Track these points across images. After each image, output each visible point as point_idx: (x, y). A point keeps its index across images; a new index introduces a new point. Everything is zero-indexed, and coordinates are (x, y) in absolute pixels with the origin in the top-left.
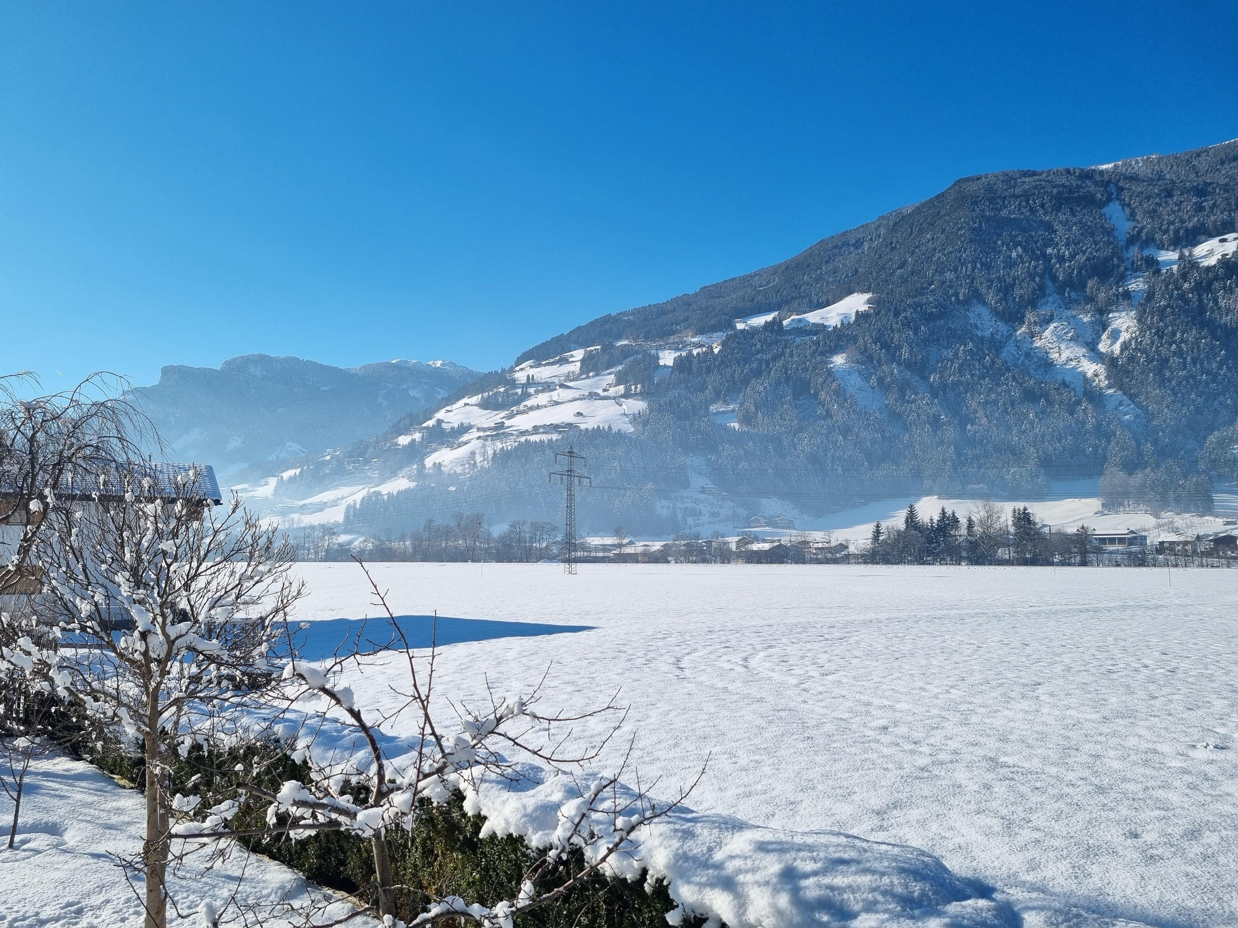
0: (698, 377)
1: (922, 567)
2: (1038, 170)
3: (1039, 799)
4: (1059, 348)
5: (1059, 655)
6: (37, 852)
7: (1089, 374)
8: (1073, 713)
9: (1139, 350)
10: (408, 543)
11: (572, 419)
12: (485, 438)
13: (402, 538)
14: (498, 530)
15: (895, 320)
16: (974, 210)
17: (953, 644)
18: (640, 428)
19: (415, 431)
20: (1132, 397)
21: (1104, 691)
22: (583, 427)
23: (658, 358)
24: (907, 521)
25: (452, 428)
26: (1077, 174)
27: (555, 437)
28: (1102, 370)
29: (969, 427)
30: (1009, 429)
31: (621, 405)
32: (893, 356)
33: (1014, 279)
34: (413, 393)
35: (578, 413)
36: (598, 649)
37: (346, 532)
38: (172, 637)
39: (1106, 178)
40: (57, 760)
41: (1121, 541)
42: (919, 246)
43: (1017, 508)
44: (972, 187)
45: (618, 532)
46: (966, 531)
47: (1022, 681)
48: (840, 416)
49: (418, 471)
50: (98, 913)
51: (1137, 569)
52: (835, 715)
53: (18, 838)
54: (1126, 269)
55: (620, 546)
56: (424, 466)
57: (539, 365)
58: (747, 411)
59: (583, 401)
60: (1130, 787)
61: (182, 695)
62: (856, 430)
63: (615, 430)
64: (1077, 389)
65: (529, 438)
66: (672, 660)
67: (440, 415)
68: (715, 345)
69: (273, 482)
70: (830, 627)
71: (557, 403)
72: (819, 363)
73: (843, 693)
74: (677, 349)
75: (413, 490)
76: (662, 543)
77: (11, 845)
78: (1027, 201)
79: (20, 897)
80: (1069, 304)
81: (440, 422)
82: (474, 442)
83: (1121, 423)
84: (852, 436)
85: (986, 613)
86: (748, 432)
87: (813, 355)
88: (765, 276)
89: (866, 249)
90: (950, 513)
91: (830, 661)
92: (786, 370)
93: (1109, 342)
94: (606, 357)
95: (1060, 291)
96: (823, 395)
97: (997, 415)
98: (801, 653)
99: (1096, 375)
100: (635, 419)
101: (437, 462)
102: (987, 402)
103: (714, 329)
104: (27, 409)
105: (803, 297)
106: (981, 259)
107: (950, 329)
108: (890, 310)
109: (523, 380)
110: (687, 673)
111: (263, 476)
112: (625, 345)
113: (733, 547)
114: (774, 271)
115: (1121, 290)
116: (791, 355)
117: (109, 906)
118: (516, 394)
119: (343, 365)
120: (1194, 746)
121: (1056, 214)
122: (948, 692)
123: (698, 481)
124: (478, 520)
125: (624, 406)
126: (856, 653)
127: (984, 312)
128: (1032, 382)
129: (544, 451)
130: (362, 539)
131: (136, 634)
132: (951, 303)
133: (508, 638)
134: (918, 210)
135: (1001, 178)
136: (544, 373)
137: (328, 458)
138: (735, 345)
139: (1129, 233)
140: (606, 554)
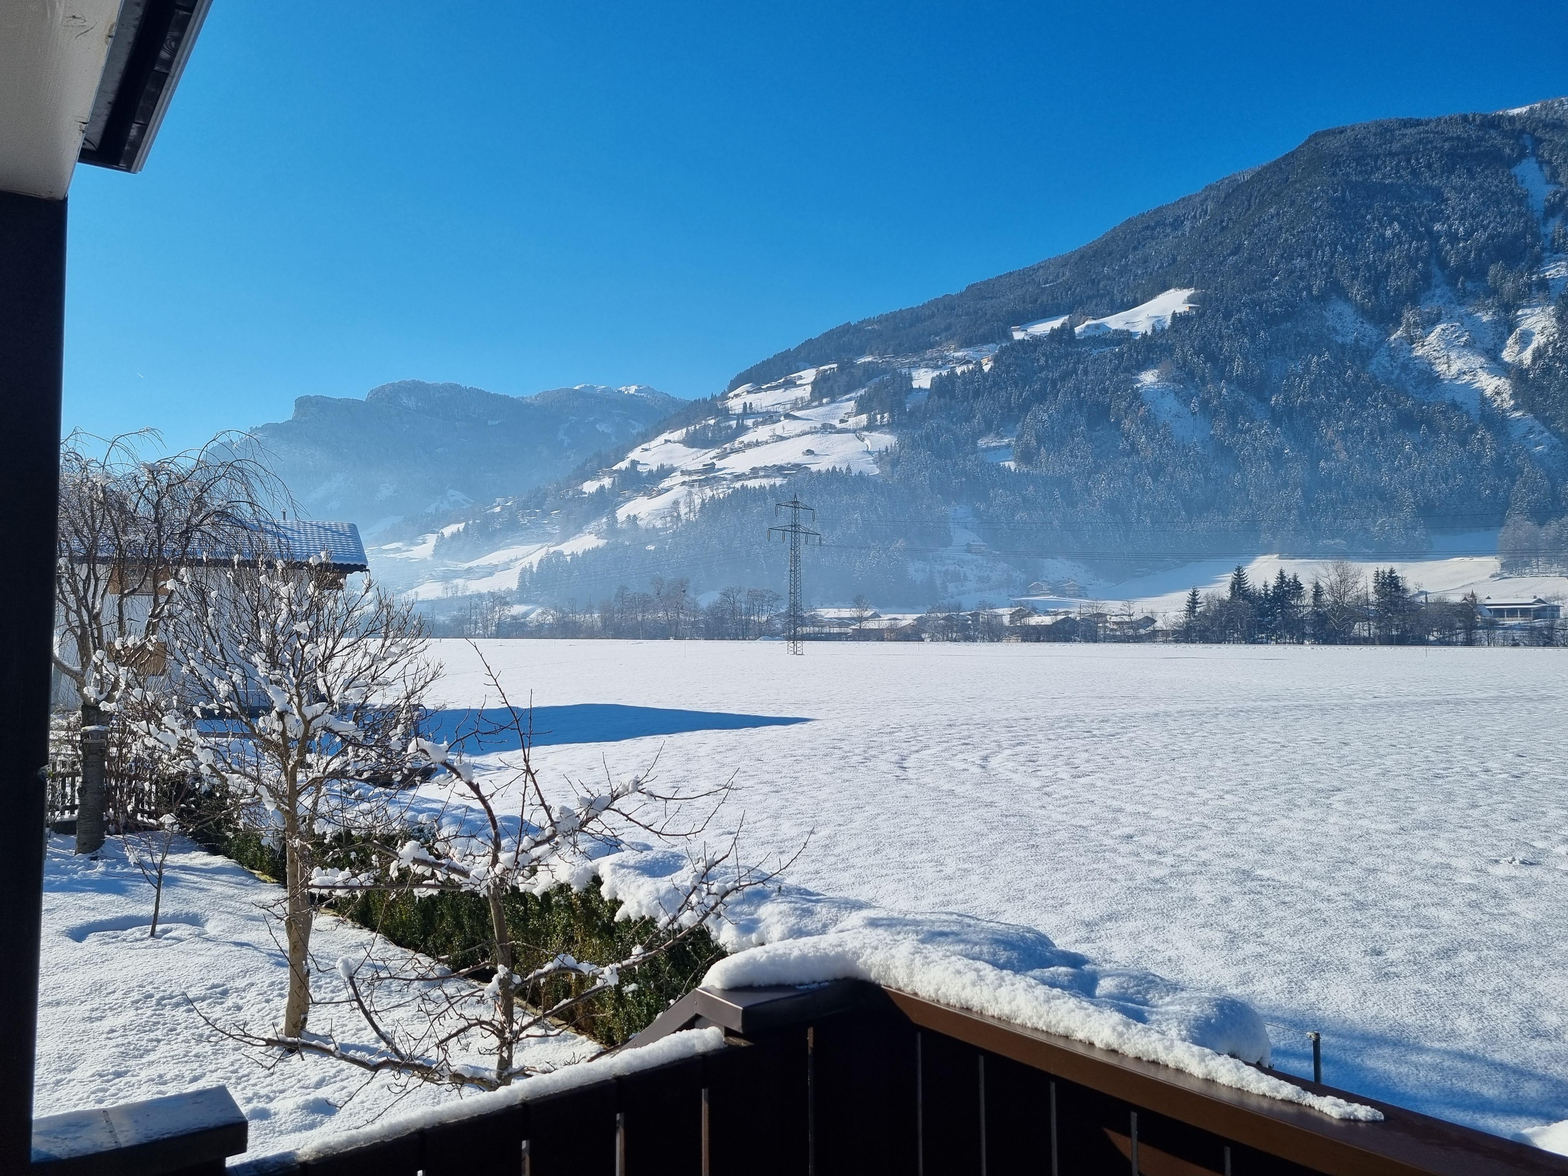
0: (962, 402)
1: (1251, 647)
2: (1424, 117)
3: (1282, 914)
4: (1448, 357)
5: (1381, 757)
6: (179, 940)
7: (1489, 392)
8: (1365, 823)
9: (1558, 358)
10: (596, 616)
11: (800, 459)
12: (691, 484)
13: (589, 610)
14: (707, 599)
15: (1224, 324)
16: (1334, 174)
17: (1252, 743)
18: (888, 469)
19: (605, 474)
20: (1547, 422)
21: (1417, 798)
22: (814, 468)
23: (911, 379)
24: (1232, 588)
25: (650, 472)
26: (1478, 122)
27: (779, 481)
28: (1507, 386)
29: (1322, 464)
30: (1377, 467)
31: (863, 440)
32: (1221, 372)
33: (1389, 266)
34: (600, 427)
35: (808, 451)
36: (809, 745)
37: (521, 602)
38: (309, 718)
39: (1518, 126)
40: (194, 854)
41: (1525, 612)
42: (1259, 223)
43: (1380, 570)
44: (1334, 143)
45: (858, 602)
46: (1311, 600)
47: (1319, 786)
48: (1149, 451)
49: (609, 525)
50: (243, 994)
51: (1540, 650)
52: (1073, 822)
53: (159, 928)
54: (1543, 249)
55: (860, 619)
56: (615, 520)
57: (759, 390)
58: (1027, 445)
59: (815, 436)
60: (1399, 904)
61: (319, 775)
62: (1170, 469)
63: (855, 471)
64: (1472, 412)
65: (746, 483)
66: (896, 758)
67: (635, 454)
68: (984, 361)
69: (432, 539)
70: (1103, 721)
71: (782, 438)
72: (1122, 382)
73: (1092, 798)
74: (937, 367)
75: (602, 549)
76: (915, 616)
77: (153, 934)
78: (1408, 161)
79: (166, 978)
80: (1463, 298)
81: (634, 463)
82: (677, 489)
83: (1531, 457)
84: (1165, 477)
85: (1311, 706)
86: (1028, 473)
87: (1114, 372)
88: (1052, 269)
89: (1187, 230)
90: (1291, 577)
91: (1088, 761)
92: (1079, 393)
93: (1517, 348)
94: (845, 378)
95: (1451, 282)
96: (1126, 424)
97: (1361, 447)
98: (1055, 752)
99: (1498, 393)
100: (881, 457)
101: (632, 514)
102: (1347, 431)
103: (984, 340)
104: (151, 472)
105: (1103, 296)
106: (1344, 239)
107: (1299, 334)
108: (1218, 310)
109: (739, 410)
110: (910, 774)
111: (421, 533)
112: (869, 362)
113: (1006, 620)
114: (1064, 262)
115: (1534, 277)
116: (1086, 372)
117: (253, 989)
118: (730, 427)
119: (514, 394)
120: (1496, 861)
121: (1448, 177)
122: (1221, 798)
123: (962, 537)
124: (682, 587)
125: (867, 442)
126: (1124, 752)
127: (1348, 311)
128: (1409, 403)
129: (765, 499)
130: (539, 611)
131: (274, 714)
132: (1301, 299)
133: (704, 731)
134: (1259, 176)
135: (1373, 130)
136: (765, 400)
137: (498, 509)
138: (1012, 360)
139: (1549, 201)
140: (843, 630)
